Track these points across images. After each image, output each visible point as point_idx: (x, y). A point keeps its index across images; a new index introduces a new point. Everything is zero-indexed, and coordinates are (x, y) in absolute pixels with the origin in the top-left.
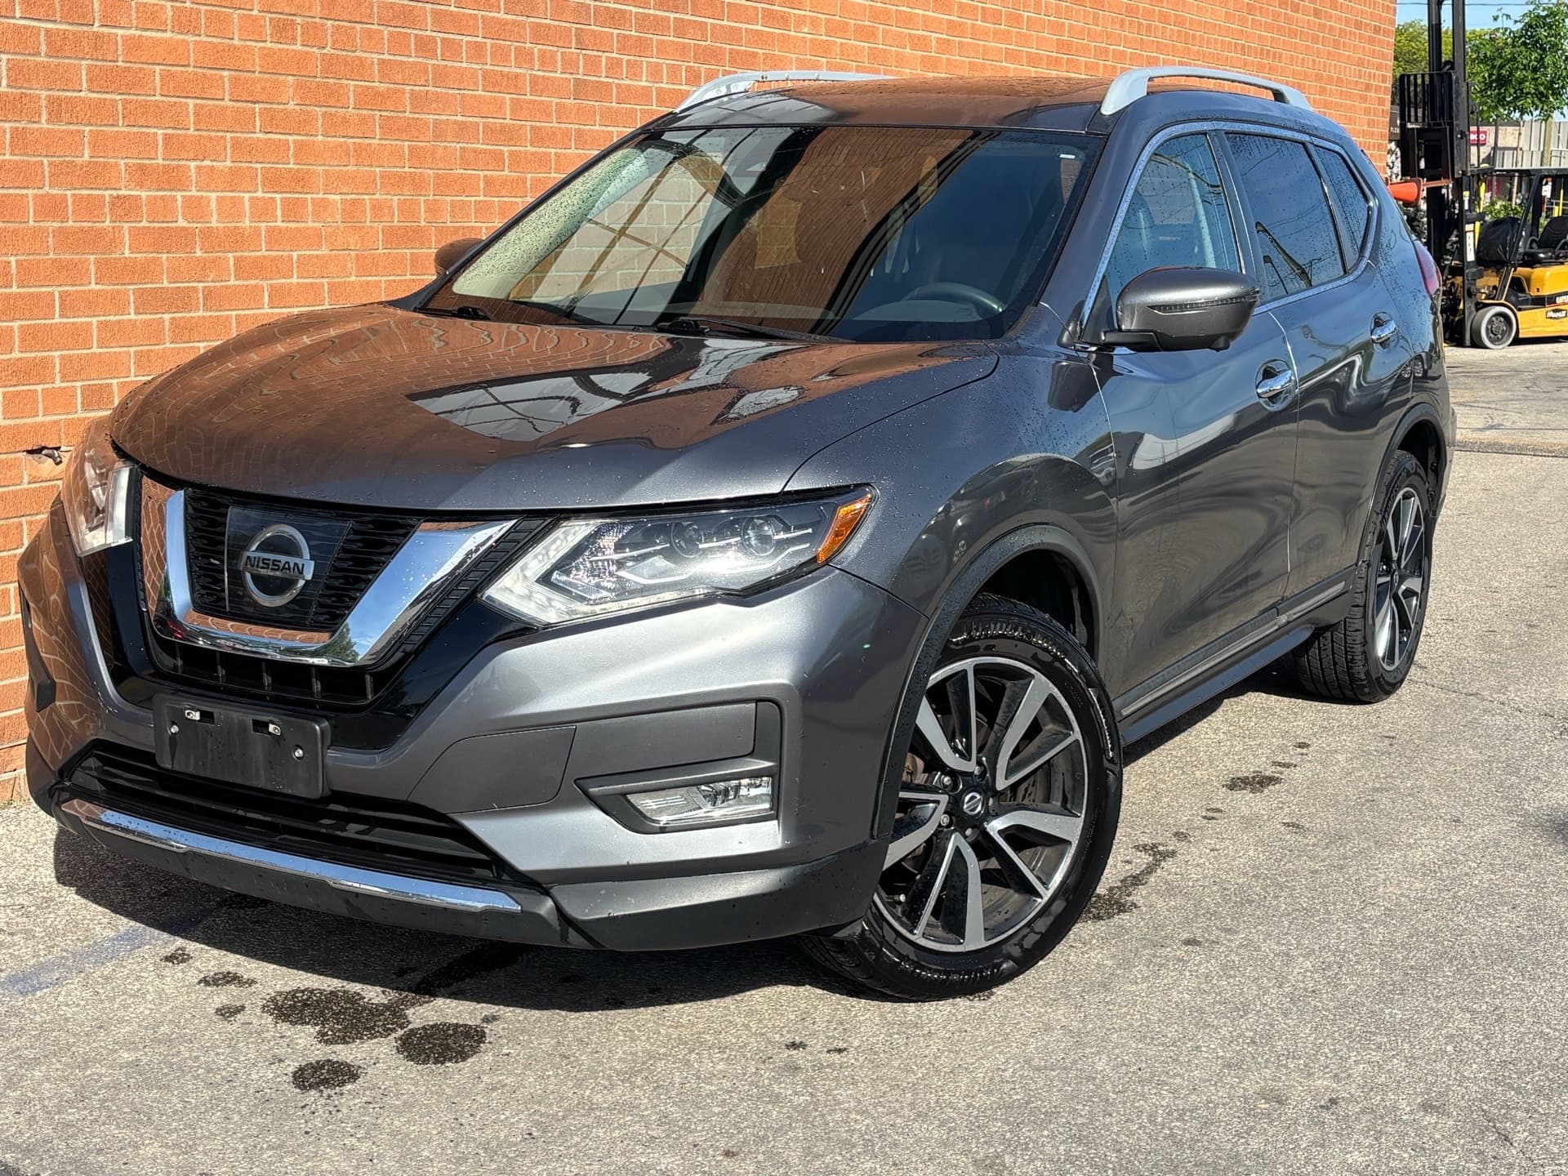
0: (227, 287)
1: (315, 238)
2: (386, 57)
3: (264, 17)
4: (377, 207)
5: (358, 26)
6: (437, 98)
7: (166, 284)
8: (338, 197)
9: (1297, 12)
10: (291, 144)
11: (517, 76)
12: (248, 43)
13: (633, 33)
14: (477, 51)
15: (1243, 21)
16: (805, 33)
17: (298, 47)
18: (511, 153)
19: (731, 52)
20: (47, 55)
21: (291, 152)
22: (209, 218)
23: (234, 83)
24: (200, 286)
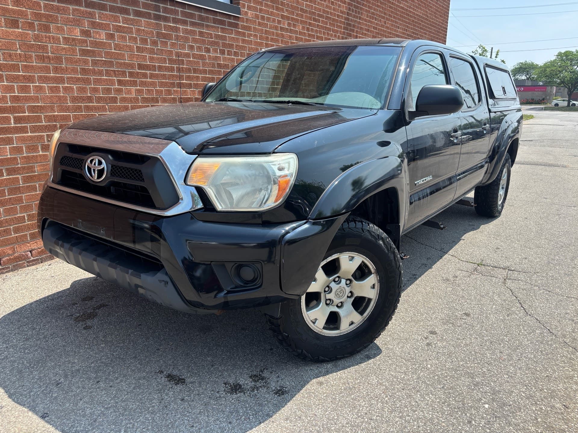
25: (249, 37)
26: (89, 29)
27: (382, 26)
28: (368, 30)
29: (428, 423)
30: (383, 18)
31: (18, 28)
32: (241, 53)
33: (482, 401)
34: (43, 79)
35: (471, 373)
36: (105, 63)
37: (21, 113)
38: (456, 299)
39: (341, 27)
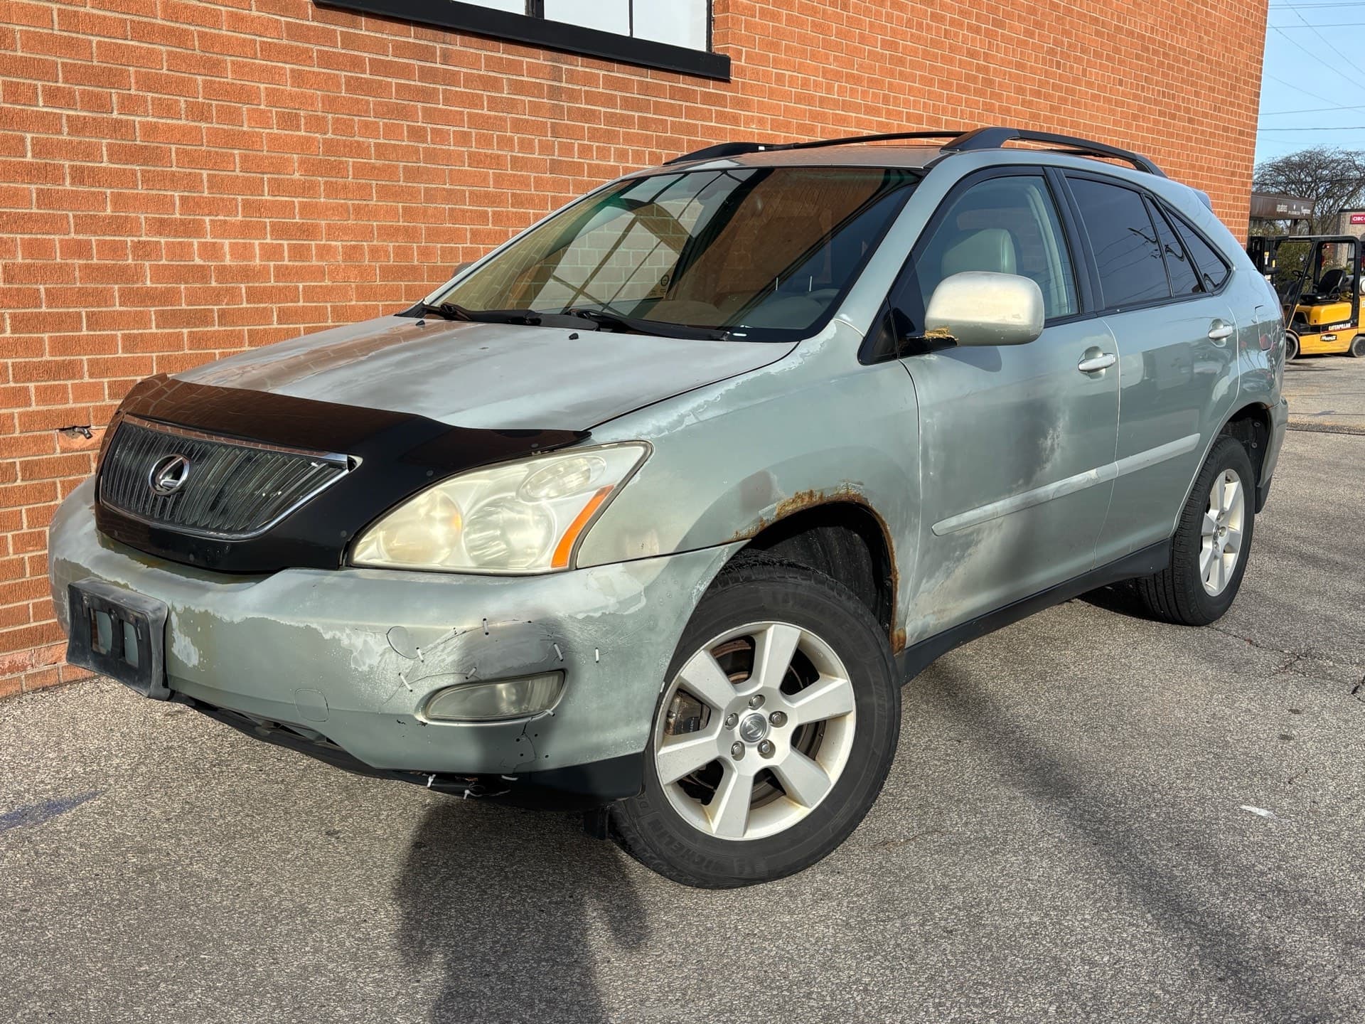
0: (239, 309)
1: (319, 273)
2: (382, 141)
3: (270, 111)
4: (374, 252)
5: (356, 119)
6: (428, 171)
7: (184, 307)
8: (339, 243)
9: (1174, 119)
10: (297, 204)
11: (499, 156)
12: (257, 130)
13: (602, 126)
14: (464, 138)
15: (1128, 126)
16: (753, 129)
17: (303, 133)
18: (495, 213)
19: (688, 142)
20: (69, 134)
21: (297, 210)
22: (222, 258)
23: (244, 159)
24: (215, 308)
25: (747, 124)
26: (425, 125)
27: (1076, 81)
28: (1037, 94)
30: (1078, 60)
31: (299, 128)
34: (332, 232)
36: (450, 196)
37: (292, 301)
38: (1230, 716)
39: (965, 89)
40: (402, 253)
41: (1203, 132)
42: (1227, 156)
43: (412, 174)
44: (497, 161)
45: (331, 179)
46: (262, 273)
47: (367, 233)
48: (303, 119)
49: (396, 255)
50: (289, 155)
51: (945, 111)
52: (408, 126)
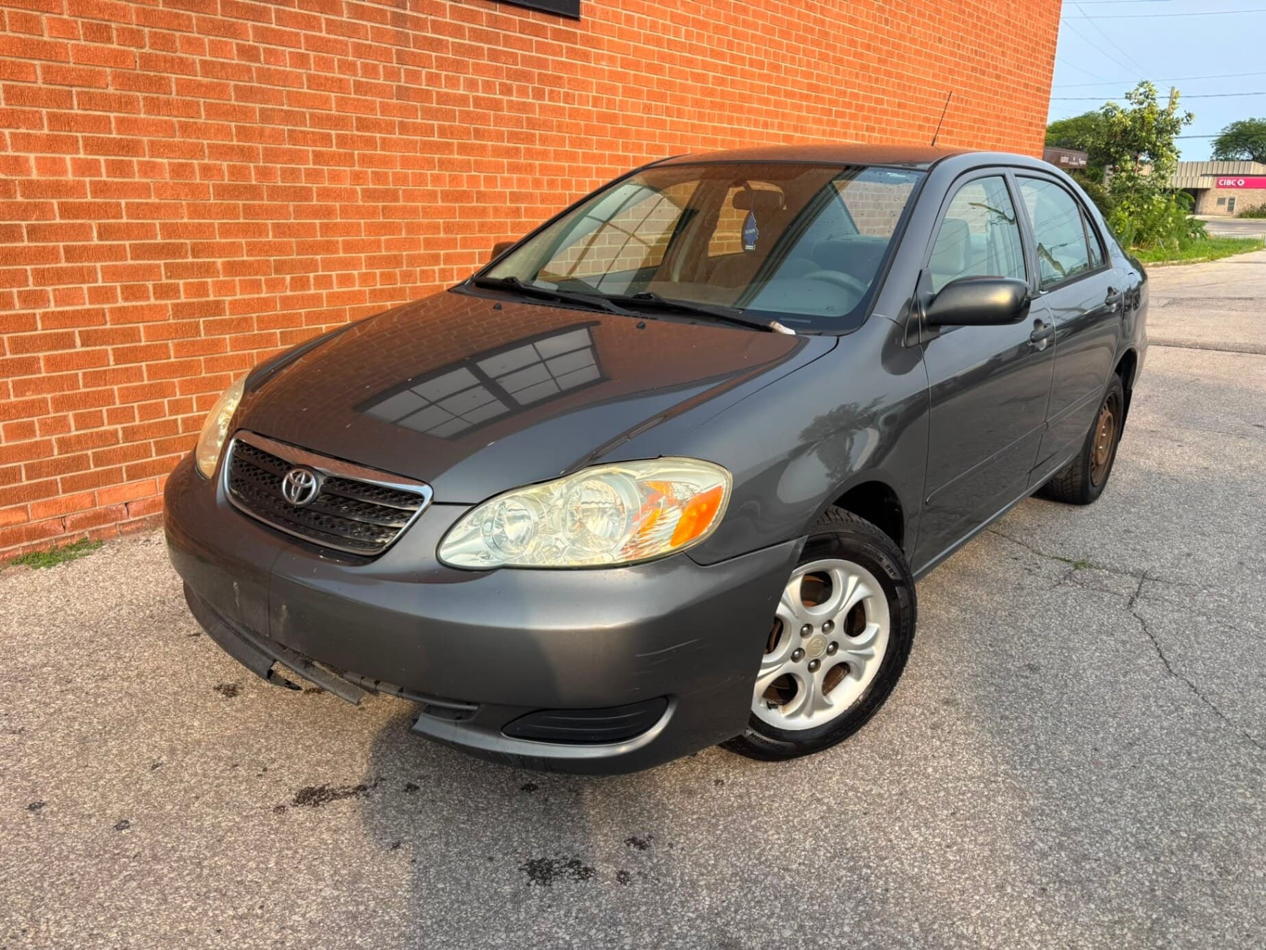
0: (51, 225)
1: (144, 190)
2: (208, 58)
3: (76, 23)
4: (206, 170)
5: (178, 34)
6: (262, 91)
8: (165, 161)
9: (984, 75)
10: (113, 120)
11: (341, 80)
12: (60, 40)
13: (450, 56)
14: (301, 60)
16: (604, 65)
17: (115, 46)
18: (338, 136)
19: (539, 74)
21: (113, 125)
22: (28, 172)
23: (47, 70)
24: (24, 223)
25: (597, 61)
26: (257, 44)
27: (902, 37)
28: (868, 47)
29: (909, 885)
30: (904, 18)
31: (109, 40)
32: (580, 96)
33: (1036, 847)
34: (155, 149)
35: (1020, 789)
36: (288, 117)
37: (113, 217)
38: (1013, 636)
39: (805, 40)
40: (235, 172)
41: (1007, 88)
42: (1026, 109)
43: (242, 93)
44: (340, 85)
45: (151, 95)
46: (77, 189)
47: (196, 151)
48: (114, 32)
49: (232, 173)
50: (101, 68)
51: (784, 58)
52: (238, 44)
